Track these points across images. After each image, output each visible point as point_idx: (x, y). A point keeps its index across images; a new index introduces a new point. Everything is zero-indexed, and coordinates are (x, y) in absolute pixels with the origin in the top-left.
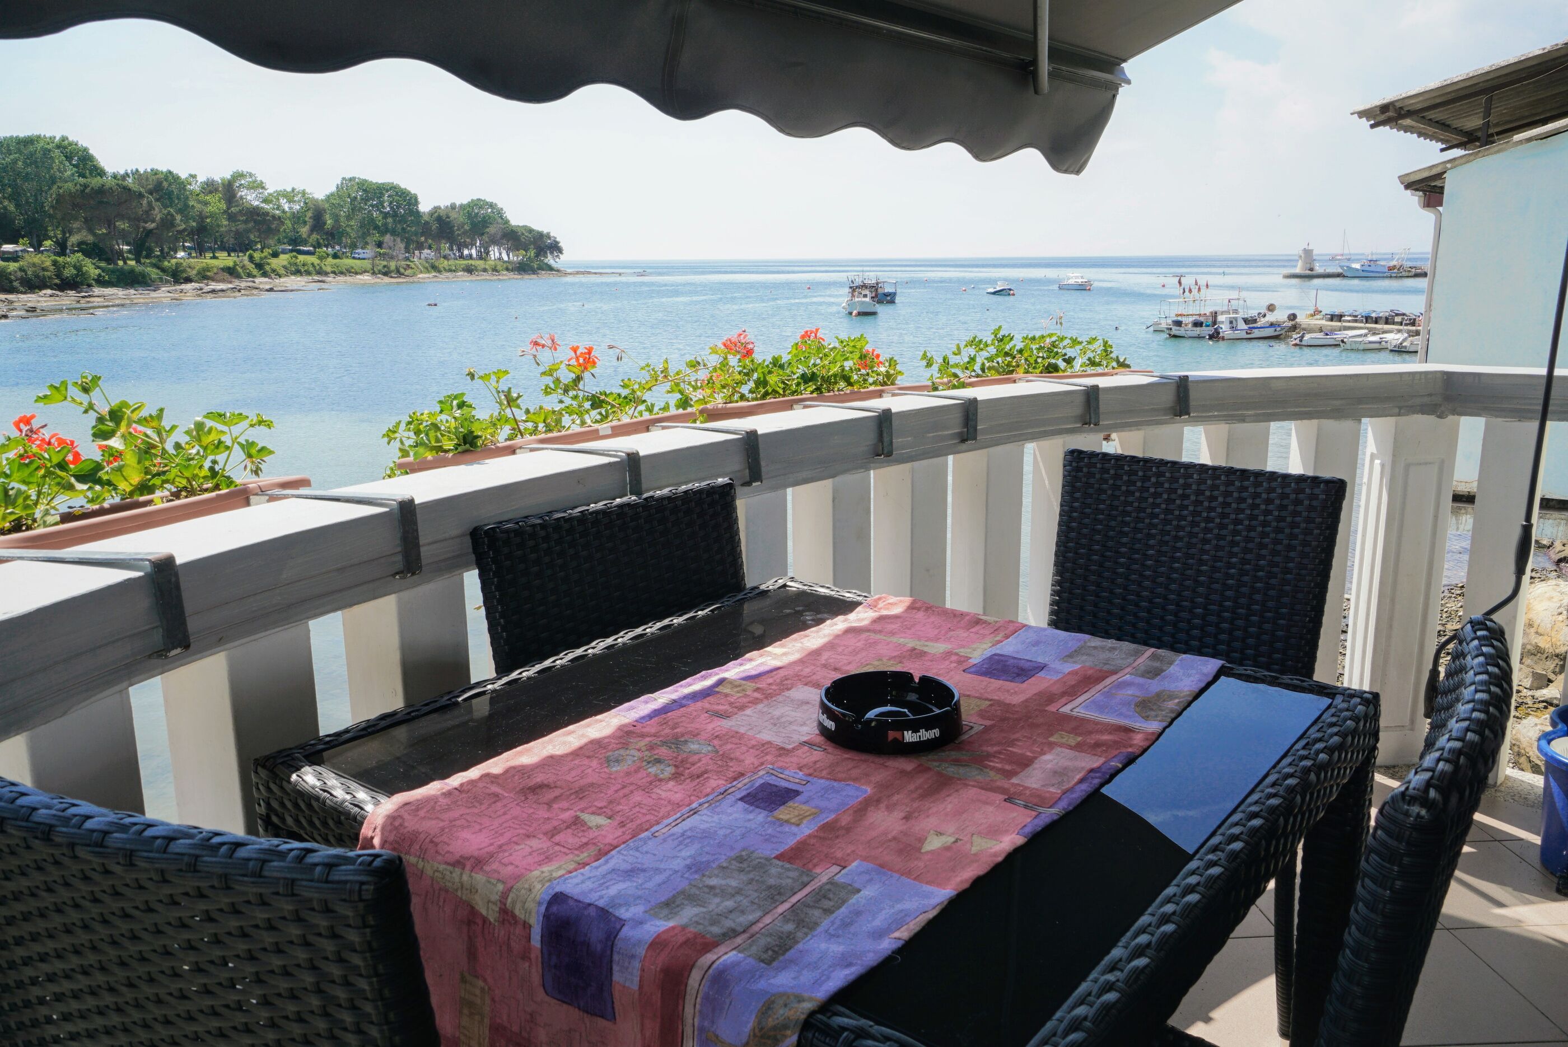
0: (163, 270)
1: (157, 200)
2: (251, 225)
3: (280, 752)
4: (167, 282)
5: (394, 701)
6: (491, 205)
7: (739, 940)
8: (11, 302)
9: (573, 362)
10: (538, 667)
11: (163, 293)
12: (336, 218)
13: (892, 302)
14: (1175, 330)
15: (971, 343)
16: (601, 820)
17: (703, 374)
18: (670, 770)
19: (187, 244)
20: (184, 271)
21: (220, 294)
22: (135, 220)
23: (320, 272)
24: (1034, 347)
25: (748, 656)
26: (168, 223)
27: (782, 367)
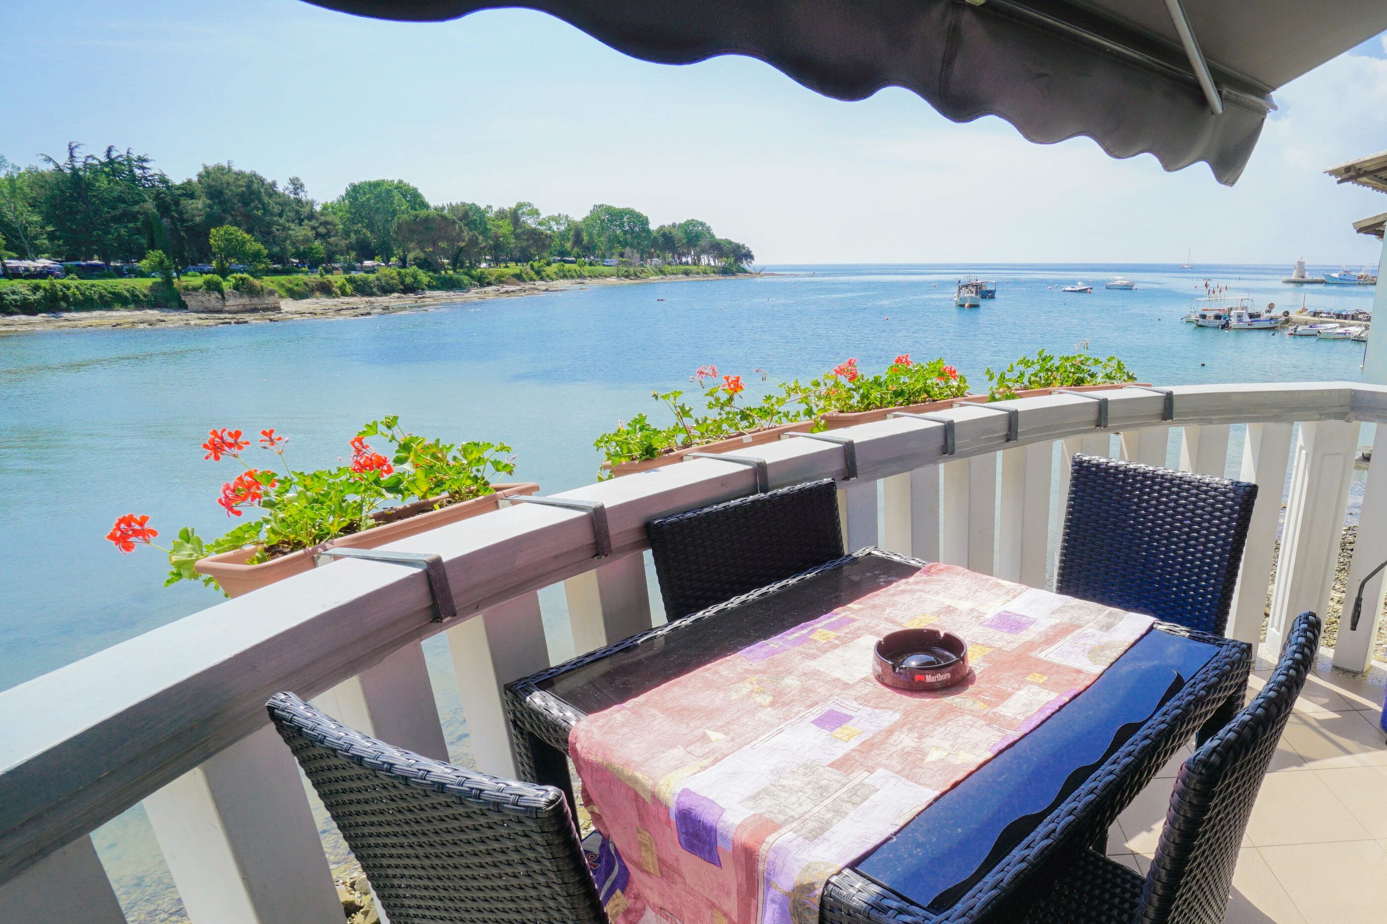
0: (472, 277)
1: (466, 225)
2: (531, 242)
3: (520, 680)
4: (475, 285)
5: (598, 641)
6: (702, 224)
7: (795, 824)
8: (372, 303)
9: (727, 387)
10: (693, 618)
11: (473, 294)
12: (590, 235)
13: (992, 297)
14: (1201, 322)
15: (1021, 362)
16: (720, 736)
17: (823, 390)
18: (769, 699)
19: (487, 257)
20: (486, 277)
21: (512, 294)
22: (451, 240)
23: (581, 276)
24: (1068, 364)
25: (835, 611)
26: (473, 242)
27: (880, 385)
